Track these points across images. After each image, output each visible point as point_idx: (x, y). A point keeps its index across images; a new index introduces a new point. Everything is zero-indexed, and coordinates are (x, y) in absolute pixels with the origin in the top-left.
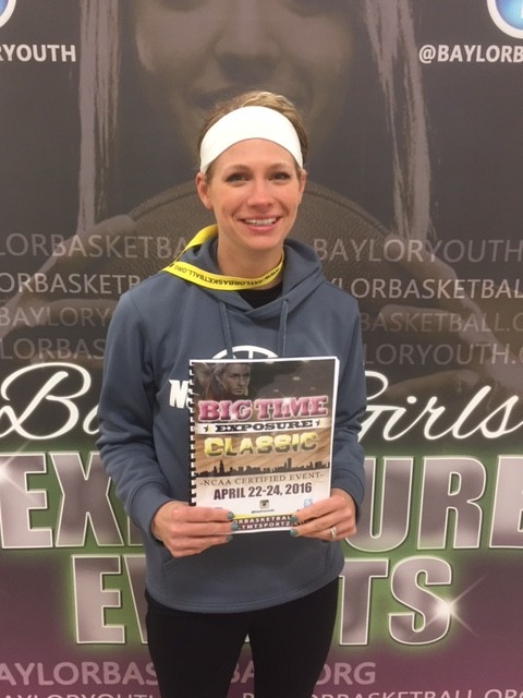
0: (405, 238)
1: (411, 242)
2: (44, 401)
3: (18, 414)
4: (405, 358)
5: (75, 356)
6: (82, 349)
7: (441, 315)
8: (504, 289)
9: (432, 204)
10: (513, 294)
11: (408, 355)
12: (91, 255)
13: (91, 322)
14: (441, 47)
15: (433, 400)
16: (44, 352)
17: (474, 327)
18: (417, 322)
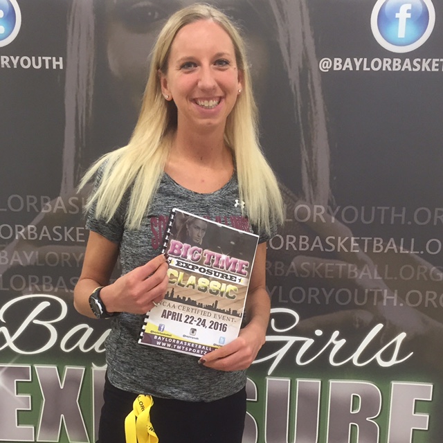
0: (311, 204)
1: (316, 207)
2: (31, 324)
3: (12, 334)
4: (312, 299)
5: (56, 290)
6: (61, 284)
7: (341, 265)
8: (391, 245)
9: (331, 178)
10: (399, 250)
11: (315, 296)
12: (70, 212)
13: (69, 263)
14: (336, 59)
15: (336, 334)
16: (33, 286)
17: (368, 275)
18: (322, 270)
